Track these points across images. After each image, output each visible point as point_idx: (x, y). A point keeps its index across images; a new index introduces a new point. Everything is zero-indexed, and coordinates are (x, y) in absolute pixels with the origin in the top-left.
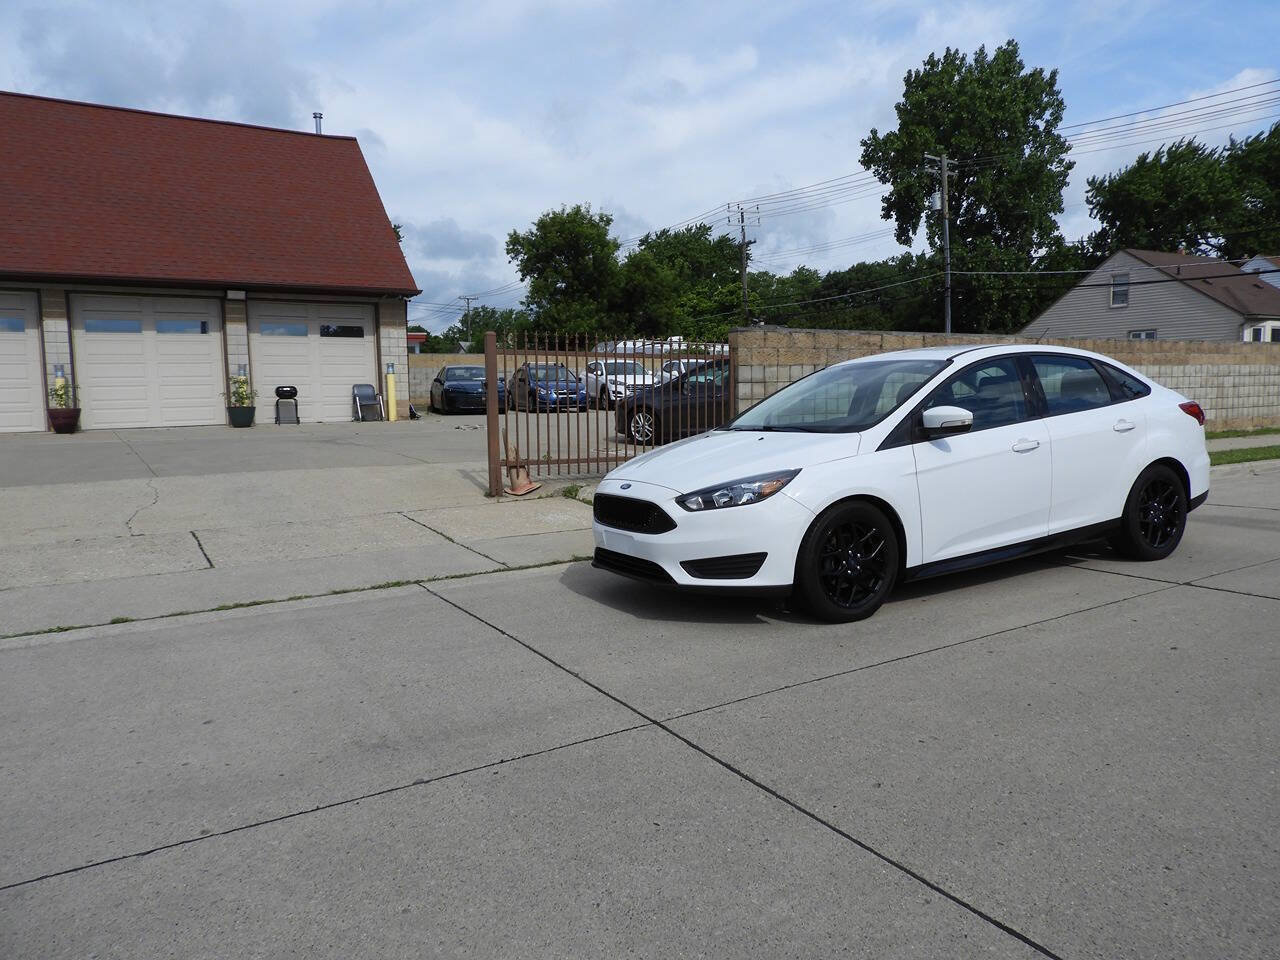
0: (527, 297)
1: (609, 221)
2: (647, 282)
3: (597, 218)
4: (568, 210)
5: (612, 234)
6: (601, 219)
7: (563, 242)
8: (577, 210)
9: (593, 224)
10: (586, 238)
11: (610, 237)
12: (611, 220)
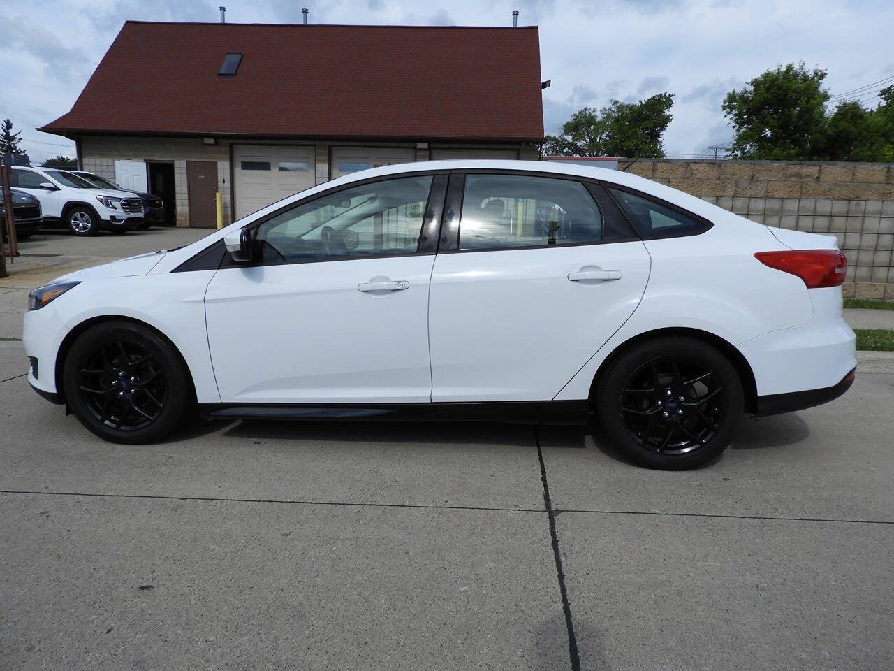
0: (734, 144)
1: (822, 76)
2: (852, 129)
3: (811, 74)
4: (784, 69)
5: (824, 86)
6: (816, 74)
7: (770, 96)
8: (790, 68)
9: (806, 79)
10: (794, 91)
11: (822, 89)
12: (825, 74)
